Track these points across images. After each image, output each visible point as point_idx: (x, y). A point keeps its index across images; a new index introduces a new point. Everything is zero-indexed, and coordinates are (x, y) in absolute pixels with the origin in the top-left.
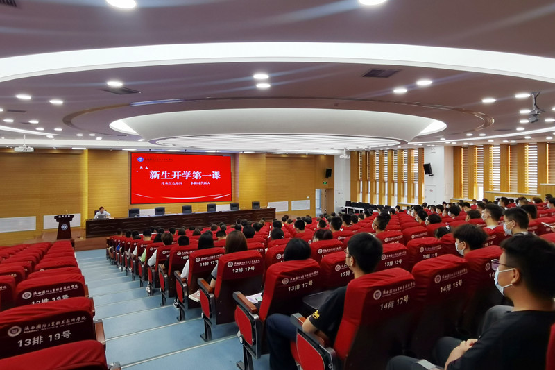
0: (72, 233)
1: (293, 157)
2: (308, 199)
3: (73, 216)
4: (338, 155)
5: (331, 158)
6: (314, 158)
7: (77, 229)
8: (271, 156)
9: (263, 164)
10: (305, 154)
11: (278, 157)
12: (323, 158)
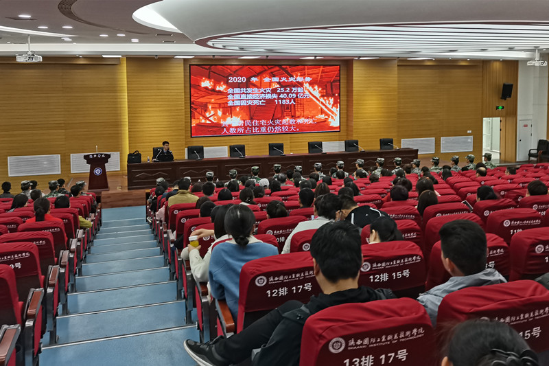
0: (109, 180)
1: (444, 65)
2: (469, 134)
3: (109, 156)
4: (525, 61)
5: (512, 66)
6: (480, 66)
7: (116, 175)
8: (406, 64)
9: (393, 77)
10: (464, 60)
11: (419, 65)
12: (497, 66)
